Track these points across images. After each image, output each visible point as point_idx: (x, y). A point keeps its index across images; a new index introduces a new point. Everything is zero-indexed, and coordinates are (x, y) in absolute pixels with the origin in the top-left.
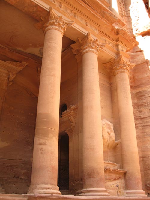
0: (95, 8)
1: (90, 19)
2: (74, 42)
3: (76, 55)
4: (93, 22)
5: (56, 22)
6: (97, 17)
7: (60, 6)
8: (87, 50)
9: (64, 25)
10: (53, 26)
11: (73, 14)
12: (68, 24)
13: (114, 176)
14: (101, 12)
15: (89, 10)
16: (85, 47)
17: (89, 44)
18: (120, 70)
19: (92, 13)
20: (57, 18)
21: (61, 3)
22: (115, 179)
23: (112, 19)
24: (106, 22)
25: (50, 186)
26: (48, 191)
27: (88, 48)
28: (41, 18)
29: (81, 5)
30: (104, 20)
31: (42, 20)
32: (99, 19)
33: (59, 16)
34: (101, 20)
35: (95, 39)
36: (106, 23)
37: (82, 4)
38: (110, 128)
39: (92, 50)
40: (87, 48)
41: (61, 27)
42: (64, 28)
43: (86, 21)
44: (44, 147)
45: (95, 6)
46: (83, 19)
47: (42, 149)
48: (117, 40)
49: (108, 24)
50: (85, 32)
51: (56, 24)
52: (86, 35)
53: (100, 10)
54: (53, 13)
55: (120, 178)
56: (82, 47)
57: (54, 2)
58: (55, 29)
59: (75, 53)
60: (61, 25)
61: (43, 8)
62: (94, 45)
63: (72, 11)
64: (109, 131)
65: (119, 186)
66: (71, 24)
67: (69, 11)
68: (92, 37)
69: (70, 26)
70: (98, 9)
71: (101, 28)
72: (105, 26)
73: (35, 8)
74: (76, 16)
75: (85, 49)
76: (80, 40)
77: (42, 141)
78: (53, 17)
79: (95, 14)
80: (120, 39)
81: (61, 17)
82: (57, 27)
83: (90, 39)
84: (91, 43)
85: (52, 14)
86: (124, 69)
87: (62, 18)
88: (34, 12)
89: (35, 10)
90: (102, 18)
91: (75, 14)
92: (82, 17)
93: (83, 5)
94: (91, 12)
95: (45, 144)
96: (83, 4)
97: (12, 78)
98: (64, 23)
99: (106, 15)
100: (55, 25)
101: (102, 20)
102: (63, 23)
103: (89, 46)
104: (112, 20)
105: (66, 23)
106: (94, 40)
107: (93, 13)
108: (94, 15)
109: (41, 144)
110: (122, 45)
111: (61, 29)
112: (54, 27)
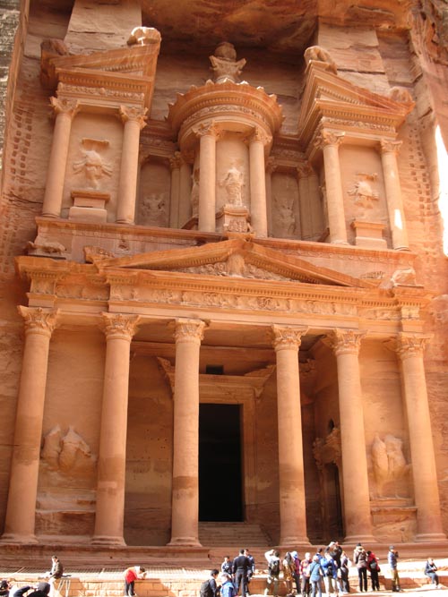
1: (338, 298)
4: (344, 299)
7: (288, 306)
8: (340, 350)
9: (296, 335)
10: (282, 345)
11: (310, 306)
13: (395, 517)
17: (340, 343)
18: (405, 354)
20: (284, 332)
21: (288, 301)
22: (398, 521)
24: (365, 291)
25: (295, 538)
26: (294, 542)
27: (340, 347)
30: (361, 291)
33: (287, 328)
38: (394, 450)
39: (346, 349)
41: (293, 342)
43: (332, 303)
44: (286, 500)
46: (327, 303)
47: (285, 503)
48: (397, 303)
49: (369, 292)
51: (284, 340)
52: (332, 330)
54: (278, 329)
55: (407, 518)
57: (279, 305)
58: (285, 348)
60: (292, 339)
63: (307, 301)
64: (392, 454)
65: (406, 529)
68: (340, 333)
69: (304, 333)
74: (314, 306)
75: (337, 349)
77: (285, 494)
78: (279, 334)
80: (400, 301)
84: (342, 340)
85: (276, 331)
86: (411, 351)
87: (291, 329)
92: (326, 301)
95: (287, 497)
97: (258, 393)
101: (358, 292)
102: (295, 333)
103: (341, 345)
109: (284, 497)
110: (409, 306)
111: (292, 345)
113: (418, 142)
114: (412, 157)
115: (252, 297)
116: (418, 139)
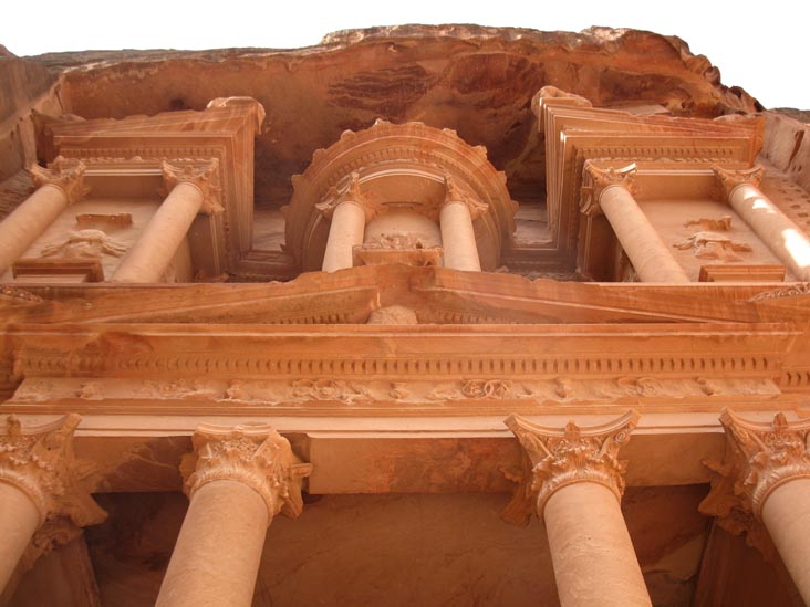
0: (704, 314)
1: (708, 364)
2: (702, 490)
3: (745, 533)
4: (729, 364)
5: (562, 456)
6: (730, 338)
7: (559, 394)
8: (762, 485)
9: (600, 448)
10: (555, 480)
11: (627, 389)
12: (615, 434)
14: (738, 311)
15: (679, 334)
16: (748, 481)
17: (757, 458)
19: (702, 338)
20: (557, 441)
21: (555, 381)
23: (798, 303)
24: (782, 329)
27: (760, 474)
28: (508, 476)
29: (638, 338)
30: (770, 330)
31: (515, 480)
32: (743, 338)
33: (563, 430)
34: (757, 336)
35: (770, 424)
36: (785, 333)
37: (639, 334)
39: (782, 470)
40: (756, 479)
41: (589, 462)
42: (605, 457)
43: (696, 379)
45: (696, 306)
46: (679, 380)
49: (796, 333)
50: (708, 421)
51: (559, 463)
52: (722, 430)
53: (725, 309)
54: (533, 433)
56: (738, 489)
57: (529, 393)
58: (567, 483)
59: (741, 530)
60: (588, 455)
61: (490, 439)
62: (779, 449)
63: (617, 379)
66: (627, 427)
67: (604, 389)
68: (751, 422)
69: (625, 437)
70: (715, 308)
71: (778, 367)
72: (788, 349)
73: (461, 455)
74: (642, 387)
75: (753, 486)
76: (714, 466)
78: (539, 447)
79: (714, 333)
81: (571, 426)
82: (571, 474)
83: (745, 437)
84: (761, 450)
85: (527, 439)
87: (577, 429)
88: (469, 469)
89: (467, 462)
90: (754, 329)
91: (635, 383)
92: (674, 375)
93: (644, 334)
94: (693, 337)
96: (644, 331)
98: (597, 442)
99: (763, 306)
100: (561, 470)
101: (761, 333)
102: (593, 441)
103: (761, 466)
104: (802, 306)
105: (606, 437)
106: (767, 428)
107: (702, 334)
108: (716, 339)
111: (590, 471)
112: (559, 478)
113: (798, 191)
114: (797, 207)
115: (443, 382)
116: (797, 187)
